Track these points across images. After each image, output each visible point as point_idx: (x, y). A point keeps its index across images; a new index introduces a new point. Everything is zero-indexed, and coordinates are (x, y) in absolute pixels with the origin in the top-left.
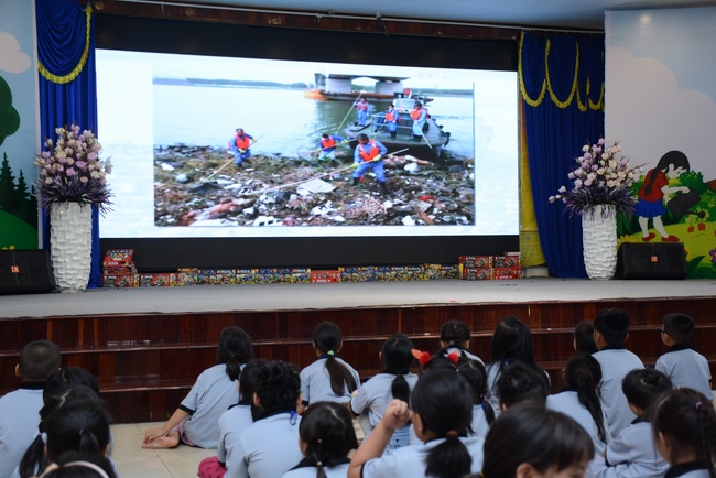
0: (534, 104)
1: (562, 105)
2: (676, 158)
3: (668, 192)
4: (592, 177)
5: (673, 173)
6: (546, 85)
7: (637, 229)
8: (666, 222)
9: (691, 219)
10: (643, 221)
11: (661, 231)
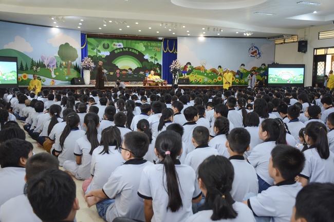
0: (165, 52)
1: (171, 52)
2: (189, 63)
3: (188, 69)
4: (174, 67)
5: (189, 66)
6: (168, 48)
7: (182, 76)
8: (187, 74)
9: (191, 74)
10: (183, 74)
11: (186, 76)
